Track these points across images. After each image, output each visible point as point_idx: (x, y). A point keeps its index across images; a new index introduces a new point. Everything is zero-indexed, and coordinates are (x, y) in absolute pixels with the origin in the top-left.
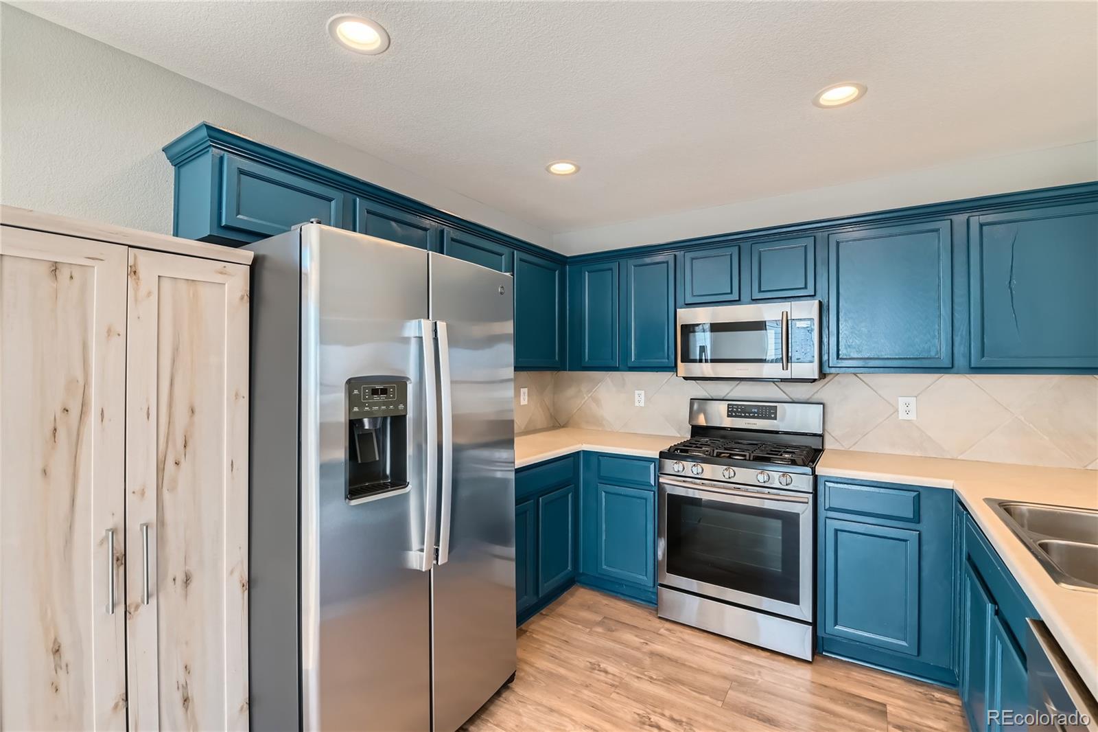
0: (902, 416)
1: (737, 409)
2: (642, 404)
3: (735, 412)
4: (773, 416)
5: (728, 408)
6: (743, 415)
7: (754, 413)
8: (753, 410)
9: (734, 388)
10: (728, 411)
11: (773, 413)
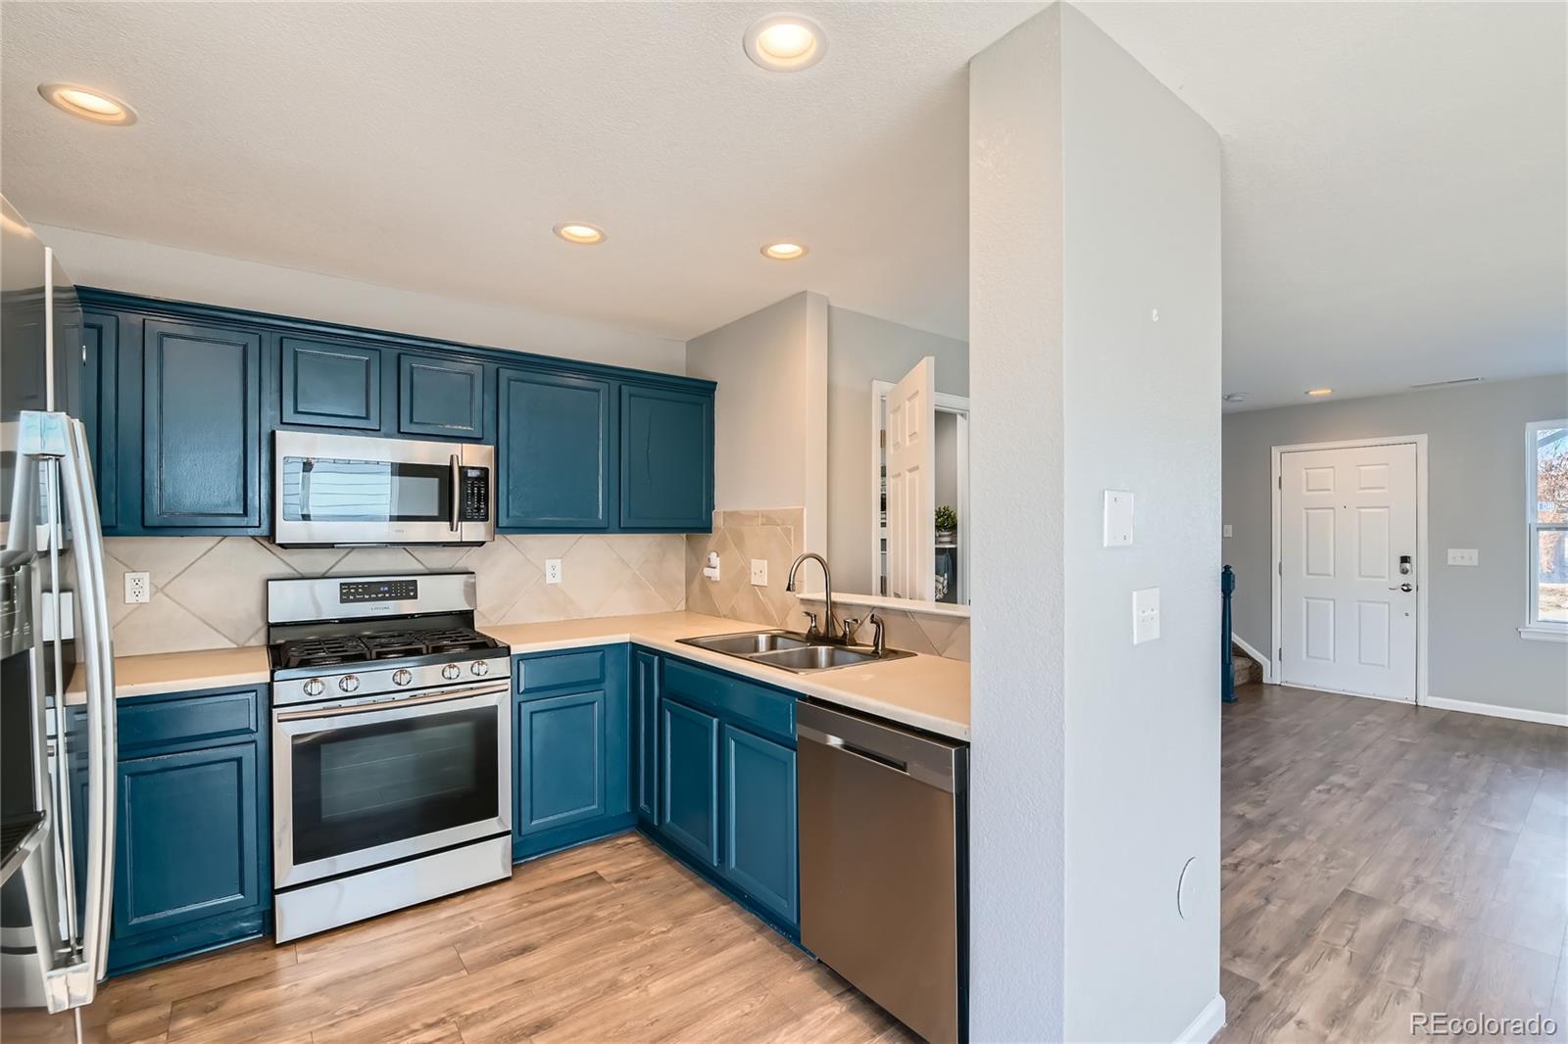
0: (549, 580)
1: (356, 589)
2: (145, 598)
3: (352, 594)
4: (412, 594)
5: (341, 589)
6: (367, 597)
7: (384, 592)
8: (382, 589)
9: (342, 558)
10: (342, 594)
11: (412, 590)
